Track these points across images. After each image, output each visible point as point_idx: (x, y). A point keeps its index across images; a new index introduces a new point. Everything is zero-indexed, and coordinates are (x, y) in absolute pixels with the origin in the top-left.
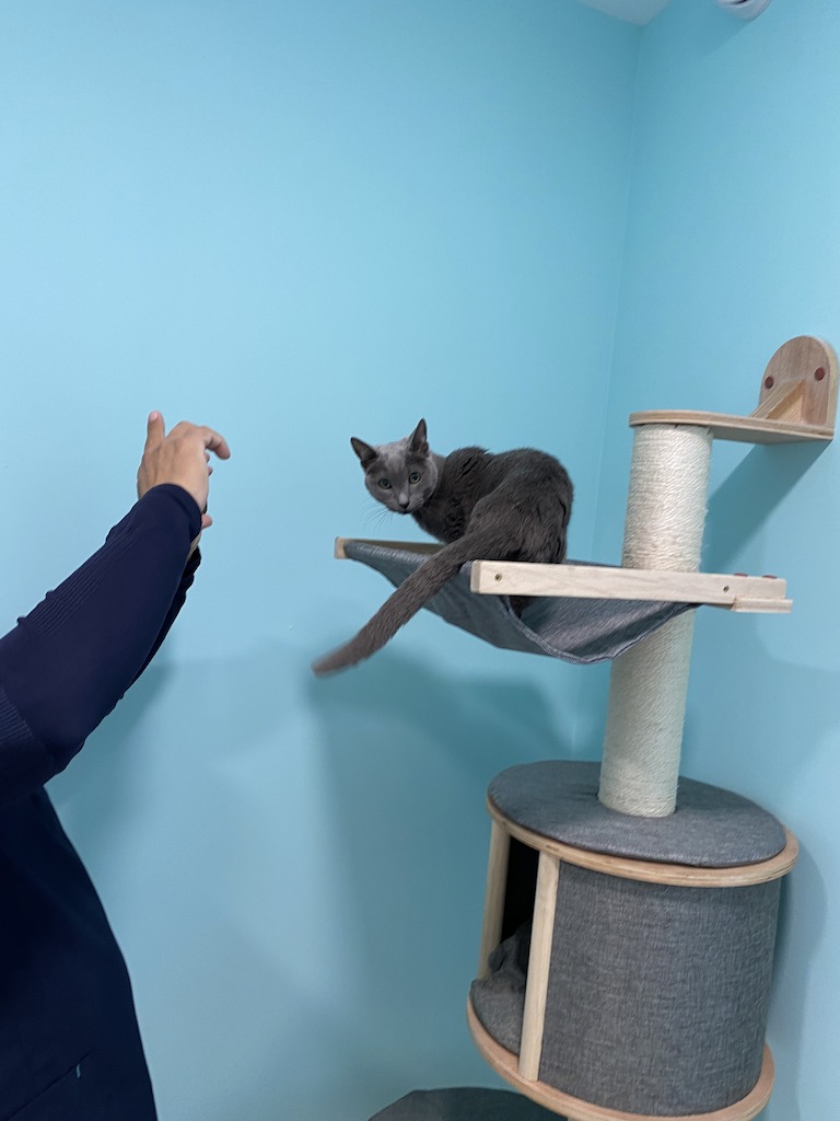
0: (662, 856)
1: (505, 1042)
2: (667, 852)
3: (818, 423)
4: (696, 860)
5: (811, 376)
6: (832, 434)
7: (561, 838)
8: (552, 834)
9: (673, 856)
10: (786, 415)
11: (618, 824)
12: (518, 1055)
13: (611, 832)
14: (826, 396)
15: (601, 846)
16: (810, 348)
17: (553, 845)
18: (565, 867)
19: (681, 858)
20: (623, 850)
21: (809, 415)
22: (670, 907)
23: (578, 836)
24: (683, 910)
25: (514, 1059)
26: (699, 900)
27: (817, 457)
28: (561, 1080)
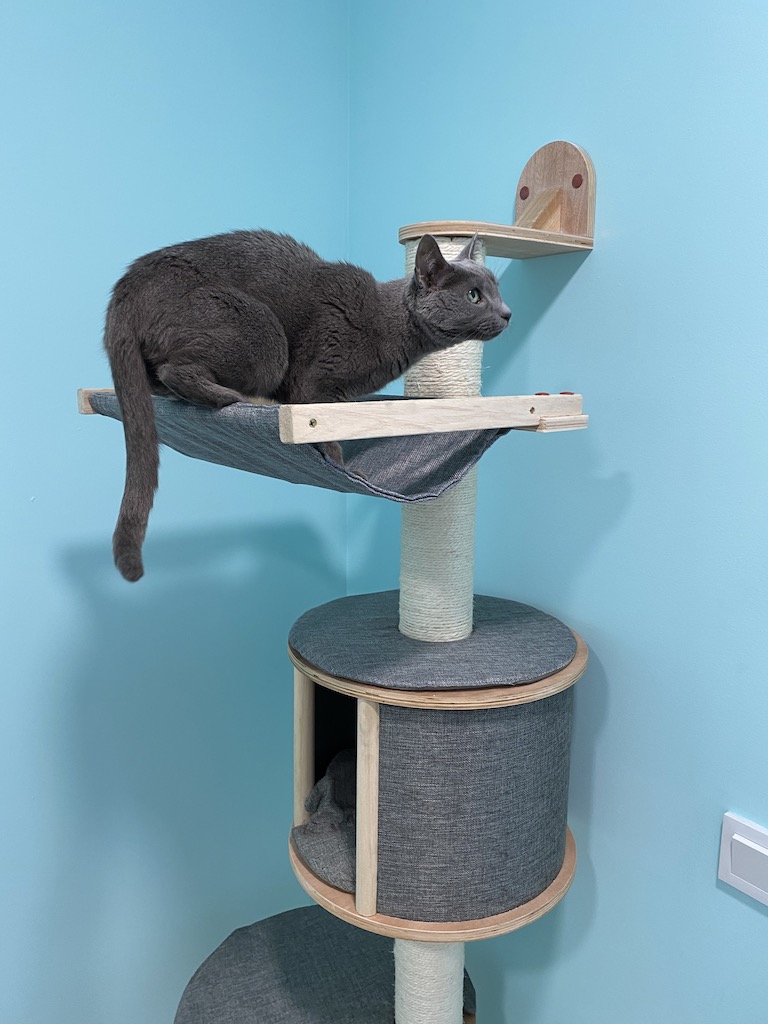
0: (480, 683)
1: (337, 884)
2: (483, 677)
3: (579, 234)
4: (511, 680)
5: (568, 184)
6: (591, 244)
7: (379, 683)
8: (370, 679)
9: (490, 681)
10: (547, 226)
11: (429, 656)
12: (354, 894)
13: (426, 666)
14: (586, 204)
15: (421, 684)
16: (566, 153)
17: (372, 690)
18: (385, 710)
19: (498, 680)
20: (444, 684)
21: (568, 225)
22: (491, 728)
23: (397, 678)
24: (502, 728)
25: (349, 896)
26: (516, 715)
27: (578, 268)
28: (400, 908)
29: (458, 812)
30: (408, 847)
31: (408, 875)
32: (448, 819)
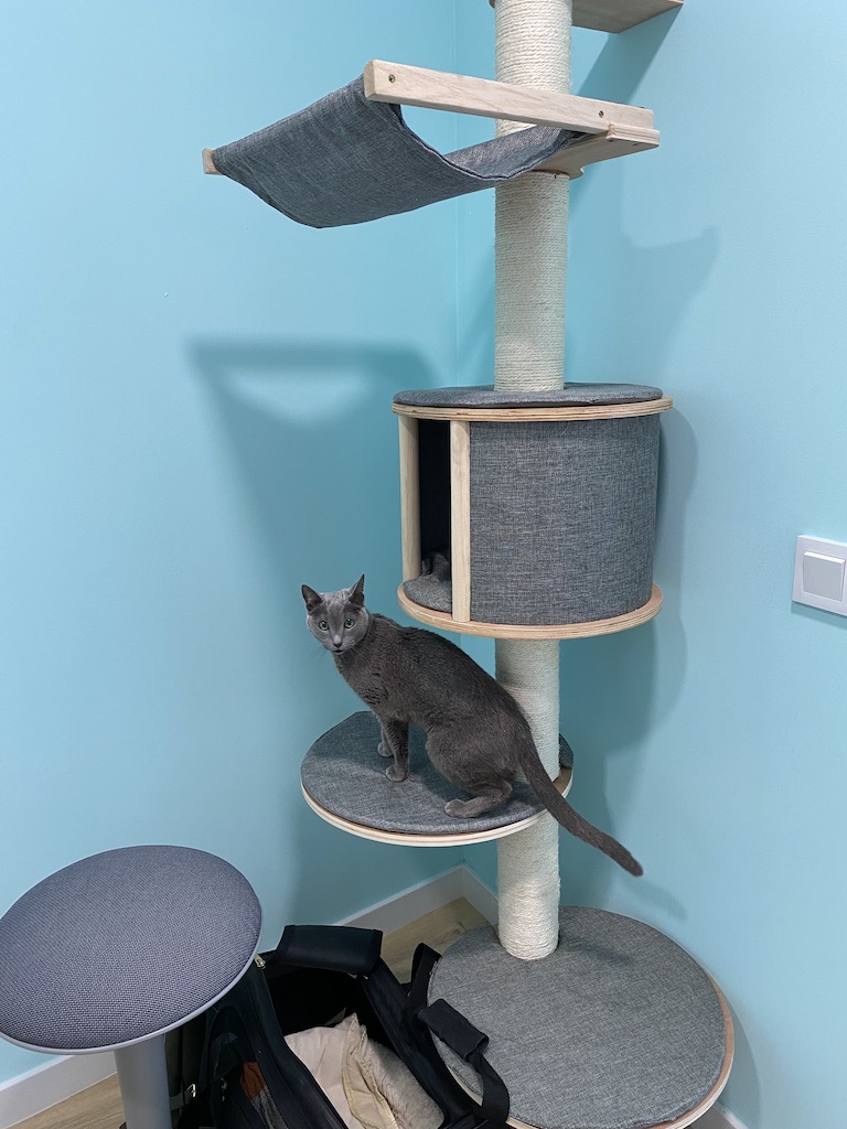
1: (438, 607)
8: (460, 401)
12: (450, 610)
17: (462, 411)
22: (570, 444)
23: (484, 398)
25: (447, 614)
26: (594, 434)
28: (490, 614)
29: (541, 522)
30: (496, 556)
31: (497, 583)
32: (532, 529)
